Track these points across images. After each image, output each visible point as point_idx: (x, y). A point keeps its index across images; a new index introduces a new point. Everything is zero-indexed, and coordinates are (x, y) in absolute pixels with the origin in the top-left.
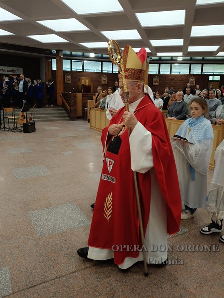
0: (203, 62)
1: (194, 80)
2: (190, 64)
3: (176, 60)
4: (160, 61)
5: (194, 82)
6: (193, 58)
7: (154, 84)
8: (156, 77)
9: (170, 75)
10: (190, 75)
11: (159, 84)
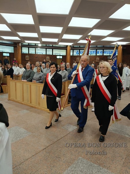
0: (53, 48)
1: (49, 58)
2: (46, 49)
3: (38, 46)
4: (29, 46)
5: (49, 59)
6: (47, 45)
7: (26, 59)
8: (27, 55)
9: (35, 54)
10: (46, 55)
11: (30, 60)
